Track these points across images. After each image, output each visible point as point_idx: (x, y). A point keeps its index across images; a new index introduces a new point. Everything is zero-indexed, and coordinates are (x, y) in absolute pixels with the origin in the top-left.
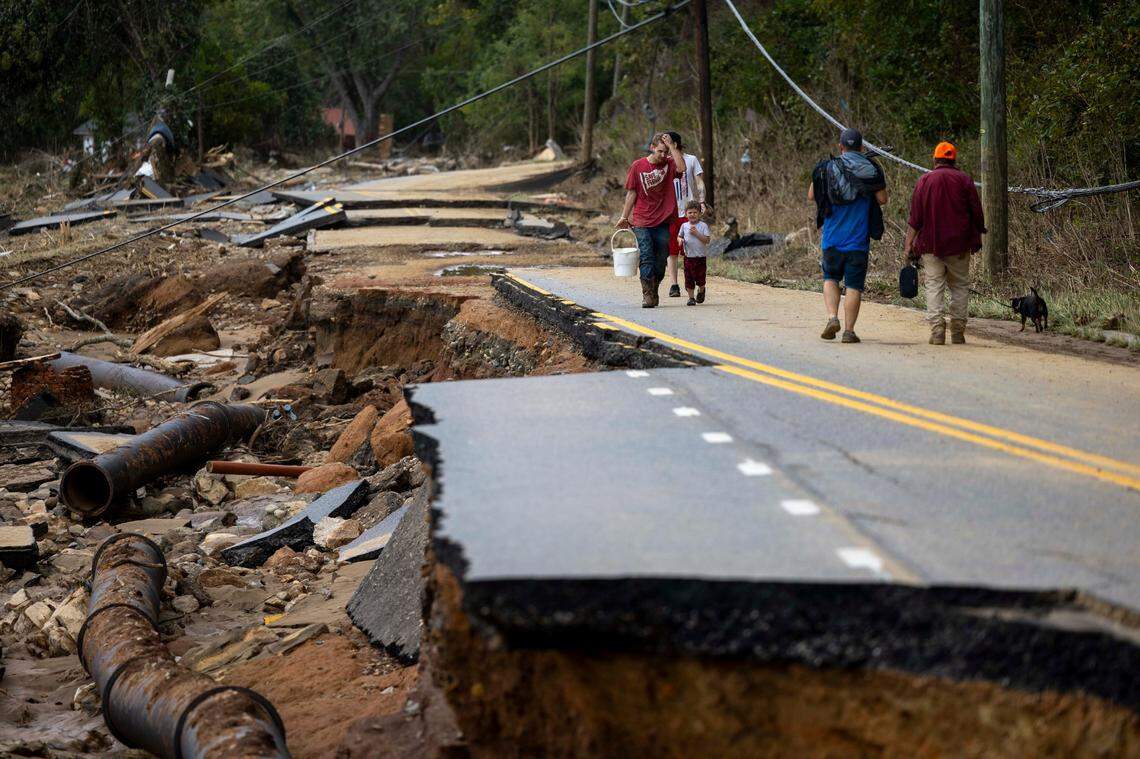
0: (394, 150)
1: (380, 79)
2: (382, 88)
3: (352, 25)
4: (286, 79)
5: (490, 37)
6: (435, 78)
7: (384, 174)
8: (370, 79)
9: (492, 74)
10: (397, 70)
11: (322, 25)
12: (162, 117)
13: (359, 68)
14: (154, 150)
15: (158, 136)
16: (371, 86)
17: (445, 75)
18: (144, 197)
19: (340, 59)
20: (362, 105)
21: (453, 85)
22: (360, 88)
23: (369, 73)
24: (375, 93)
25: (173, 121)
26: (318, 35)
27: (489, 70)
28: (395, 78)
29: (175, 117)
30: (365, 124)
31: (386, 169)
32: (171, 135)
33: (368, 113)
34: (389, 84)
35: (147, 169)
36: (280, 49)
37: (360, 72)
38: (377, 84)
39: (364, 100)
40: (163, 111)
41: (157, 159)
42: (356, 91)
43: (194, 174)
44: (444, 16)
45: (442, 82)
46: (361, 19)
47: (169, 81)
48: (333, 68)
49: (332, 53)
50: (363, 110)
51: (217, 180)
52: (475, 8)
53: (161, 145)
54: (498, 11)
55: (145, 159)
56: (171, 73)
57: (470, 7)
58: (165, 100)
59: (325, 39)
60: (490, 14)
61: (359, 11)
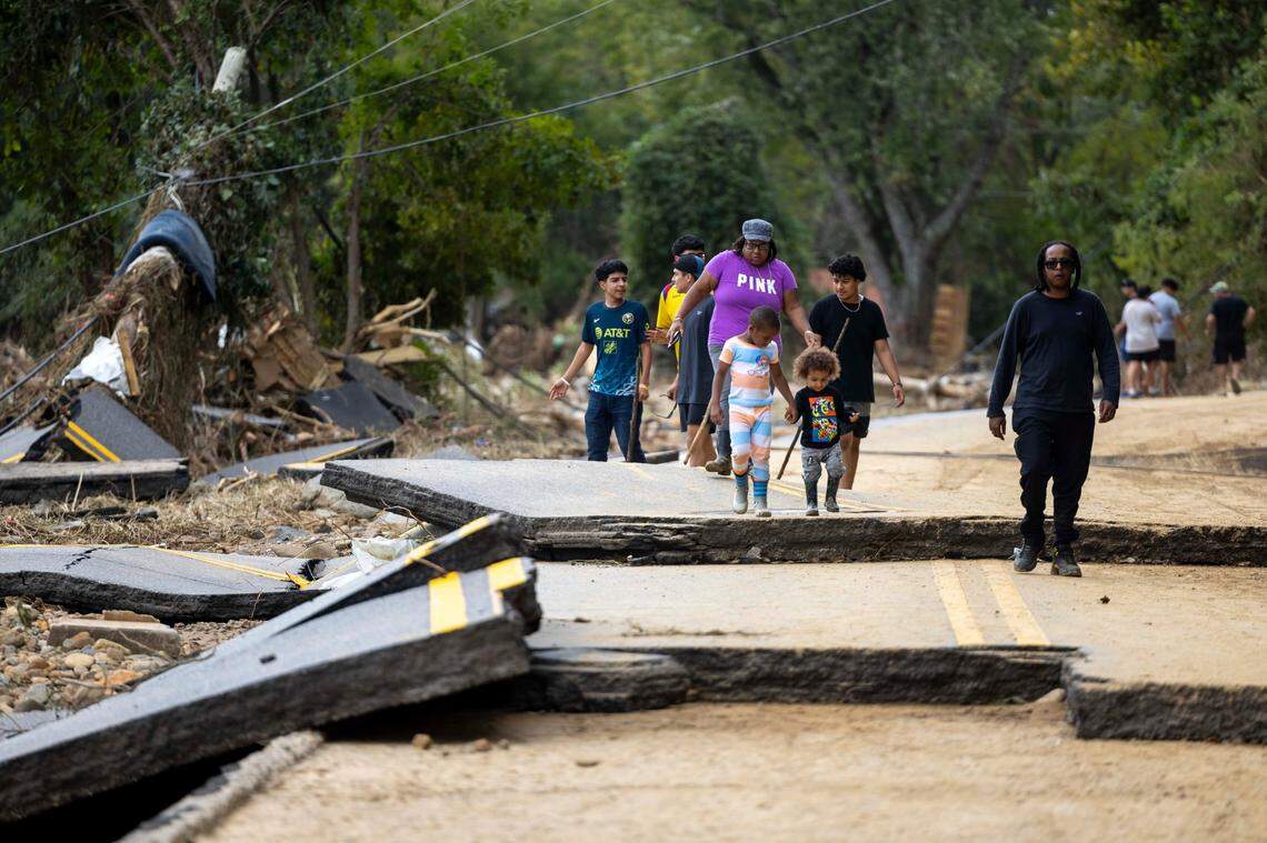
0: (970, 358)
1: (941, 200)
2: (944, 223)
3: (882, 83)
4: (731, 190)
5: (1185, 103)
6: (1057, 190)
7: (932, 402)
8: (921, 203)
9: (1201, 172)
10: (978, 185)
11: (819, 81)
12: (181, 192)
13: (896, 175)
14: (137, 298)
15: (157, 252)
16: (922, 218)
17: (1081, 185)
18: (75, 454)
19: (857, 156)
20: (900, 257)
21: (1100, 208)
22: (897, 221)
23: (919, 191)
24: (929, 233)
25: (220, 206)
26: (810, 107)
27: (1191, 163)
28: (970, 203)
29: (227, 194)
30: (905, 294)
31: (938, 392)
32: (205, 256)
33: (913, 271)
34: (959, 215)
35: (105, 361)
36: (721, 127)
37: (899, 185)
38: (933, 212)
39: (904, 244)
40: (186, 173)
41: (142, 329)
42: (889, 227)
43: (317, 383)
44: (1084, 55)
45: (1074, 201)
46: (903, 70)
47: (223, 82)
48: (841, 177)
49: (839, 146)
50: (902, 268)
51: (387, 405)
52: (1153, 37)
53: (164, 281)
54: (1204, 46)
55: (104, 326)
56: (234, 57)
57: (1142, 37)
58: (198, 139)
59: (826, 116)
60: (1188, 53)
61: (899, 52)
